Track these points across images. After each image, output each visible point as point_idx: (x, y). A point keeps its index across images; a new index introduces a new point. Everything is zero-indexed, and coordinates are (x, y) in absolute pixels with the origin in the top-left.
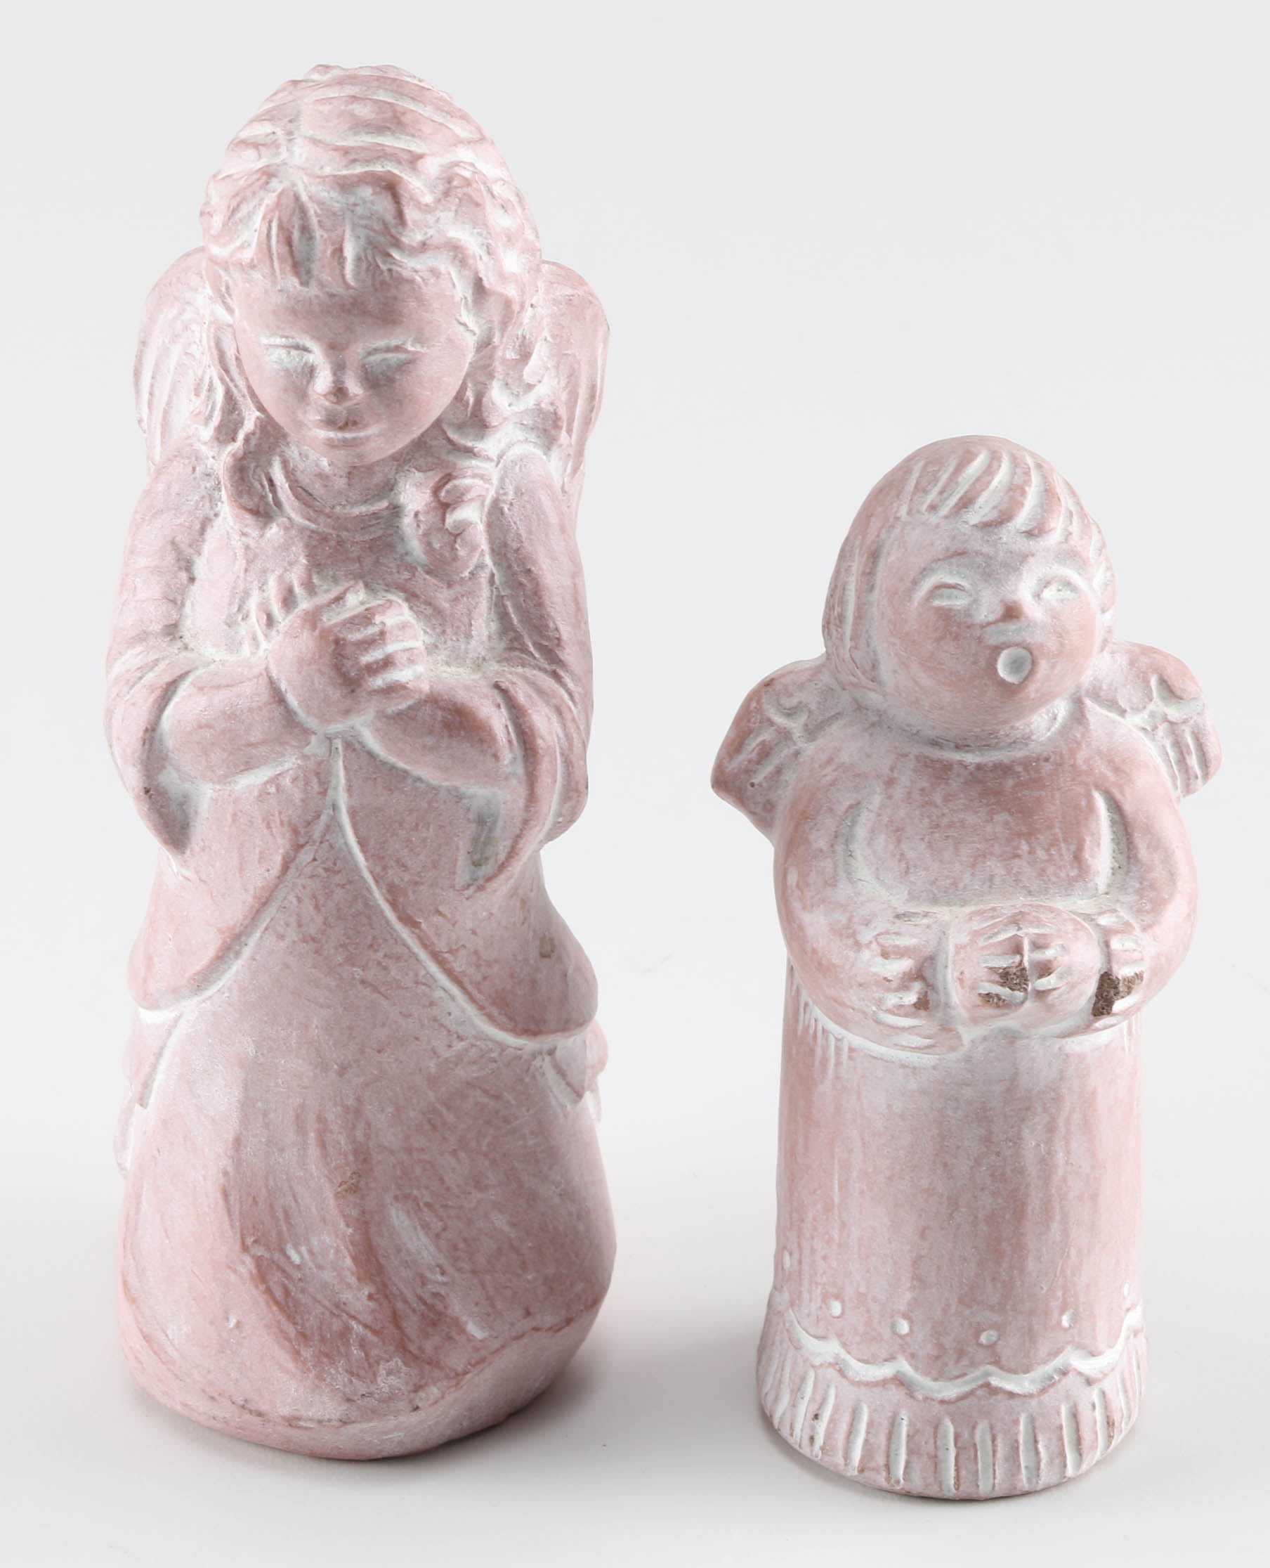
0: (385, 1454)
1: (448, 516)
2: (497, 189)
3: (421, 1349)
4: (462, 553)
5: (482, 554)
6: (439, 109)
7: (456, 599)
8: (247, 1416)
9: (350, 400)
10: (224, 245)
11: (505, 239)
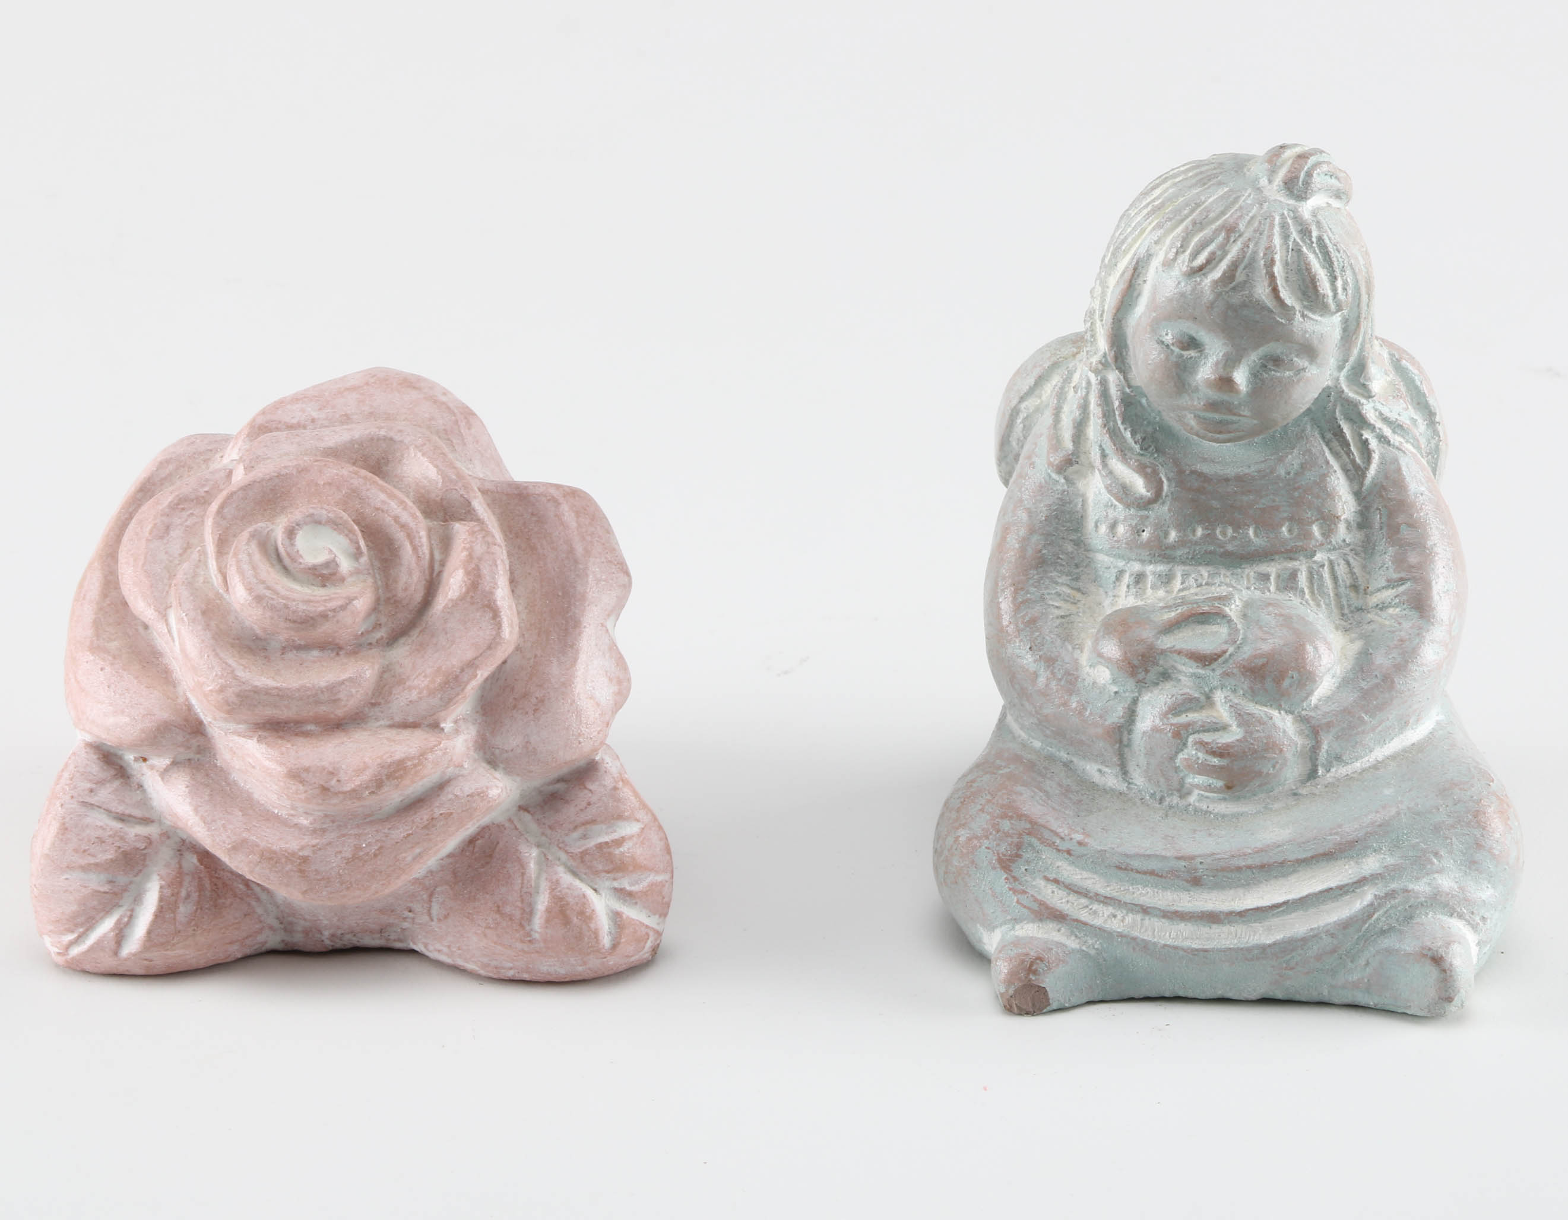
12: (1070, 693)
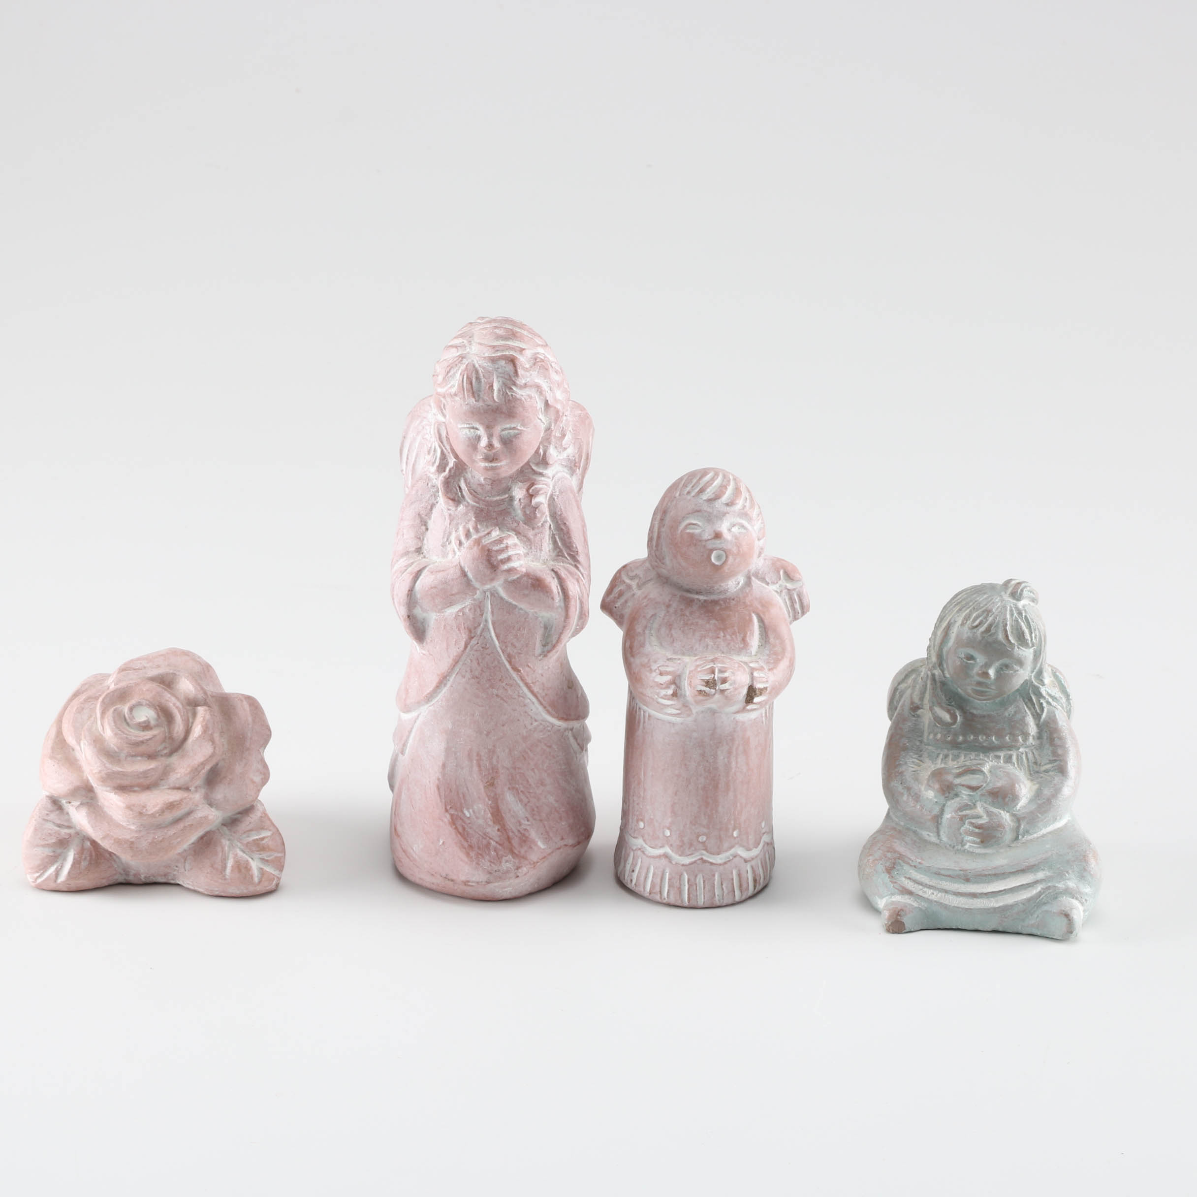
0: (503, 898)
1: (533, 500)
2: (553, 365)
3: (519, 852)
4: (538, 515)
5: (546, 517)
6: (530, 332)
7: (536, 535)
8: (447, 882)
9: (495, 449)
10: (444, 387)
11: (557, 385)
12: (917, 802)
